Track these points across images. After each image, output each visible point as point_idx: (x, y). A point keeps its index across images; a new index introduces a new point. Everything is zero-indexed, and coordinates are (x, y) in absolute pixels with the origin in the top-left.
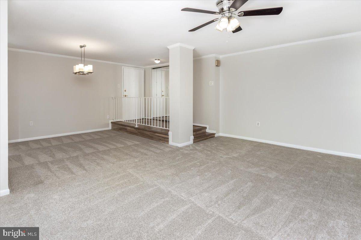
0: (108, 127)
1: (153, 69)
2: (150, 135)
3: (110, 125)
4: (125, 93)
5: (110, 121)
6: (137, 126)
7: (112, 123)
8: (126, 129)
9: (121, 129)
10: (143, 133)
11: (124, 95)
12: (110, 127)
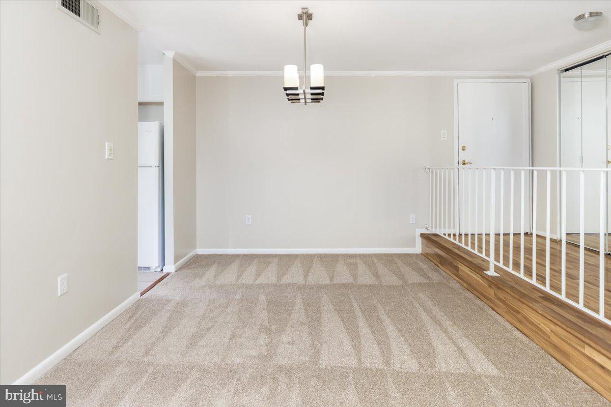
0: (414, 246)
1: (566, 70)
2: (554, 338)
3: (419, 241)
4: (463, 156)
5: (419, 231)
6: (491, 272)
7: (422, 235)
8: (457, 269)
9: (442, 261)
10: (518, 312)
11: (461, 162)
12: (417, 246)
